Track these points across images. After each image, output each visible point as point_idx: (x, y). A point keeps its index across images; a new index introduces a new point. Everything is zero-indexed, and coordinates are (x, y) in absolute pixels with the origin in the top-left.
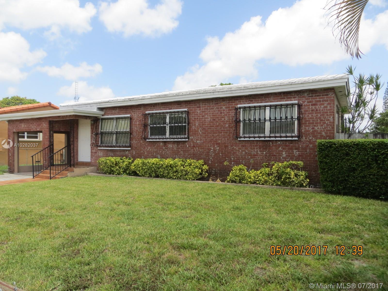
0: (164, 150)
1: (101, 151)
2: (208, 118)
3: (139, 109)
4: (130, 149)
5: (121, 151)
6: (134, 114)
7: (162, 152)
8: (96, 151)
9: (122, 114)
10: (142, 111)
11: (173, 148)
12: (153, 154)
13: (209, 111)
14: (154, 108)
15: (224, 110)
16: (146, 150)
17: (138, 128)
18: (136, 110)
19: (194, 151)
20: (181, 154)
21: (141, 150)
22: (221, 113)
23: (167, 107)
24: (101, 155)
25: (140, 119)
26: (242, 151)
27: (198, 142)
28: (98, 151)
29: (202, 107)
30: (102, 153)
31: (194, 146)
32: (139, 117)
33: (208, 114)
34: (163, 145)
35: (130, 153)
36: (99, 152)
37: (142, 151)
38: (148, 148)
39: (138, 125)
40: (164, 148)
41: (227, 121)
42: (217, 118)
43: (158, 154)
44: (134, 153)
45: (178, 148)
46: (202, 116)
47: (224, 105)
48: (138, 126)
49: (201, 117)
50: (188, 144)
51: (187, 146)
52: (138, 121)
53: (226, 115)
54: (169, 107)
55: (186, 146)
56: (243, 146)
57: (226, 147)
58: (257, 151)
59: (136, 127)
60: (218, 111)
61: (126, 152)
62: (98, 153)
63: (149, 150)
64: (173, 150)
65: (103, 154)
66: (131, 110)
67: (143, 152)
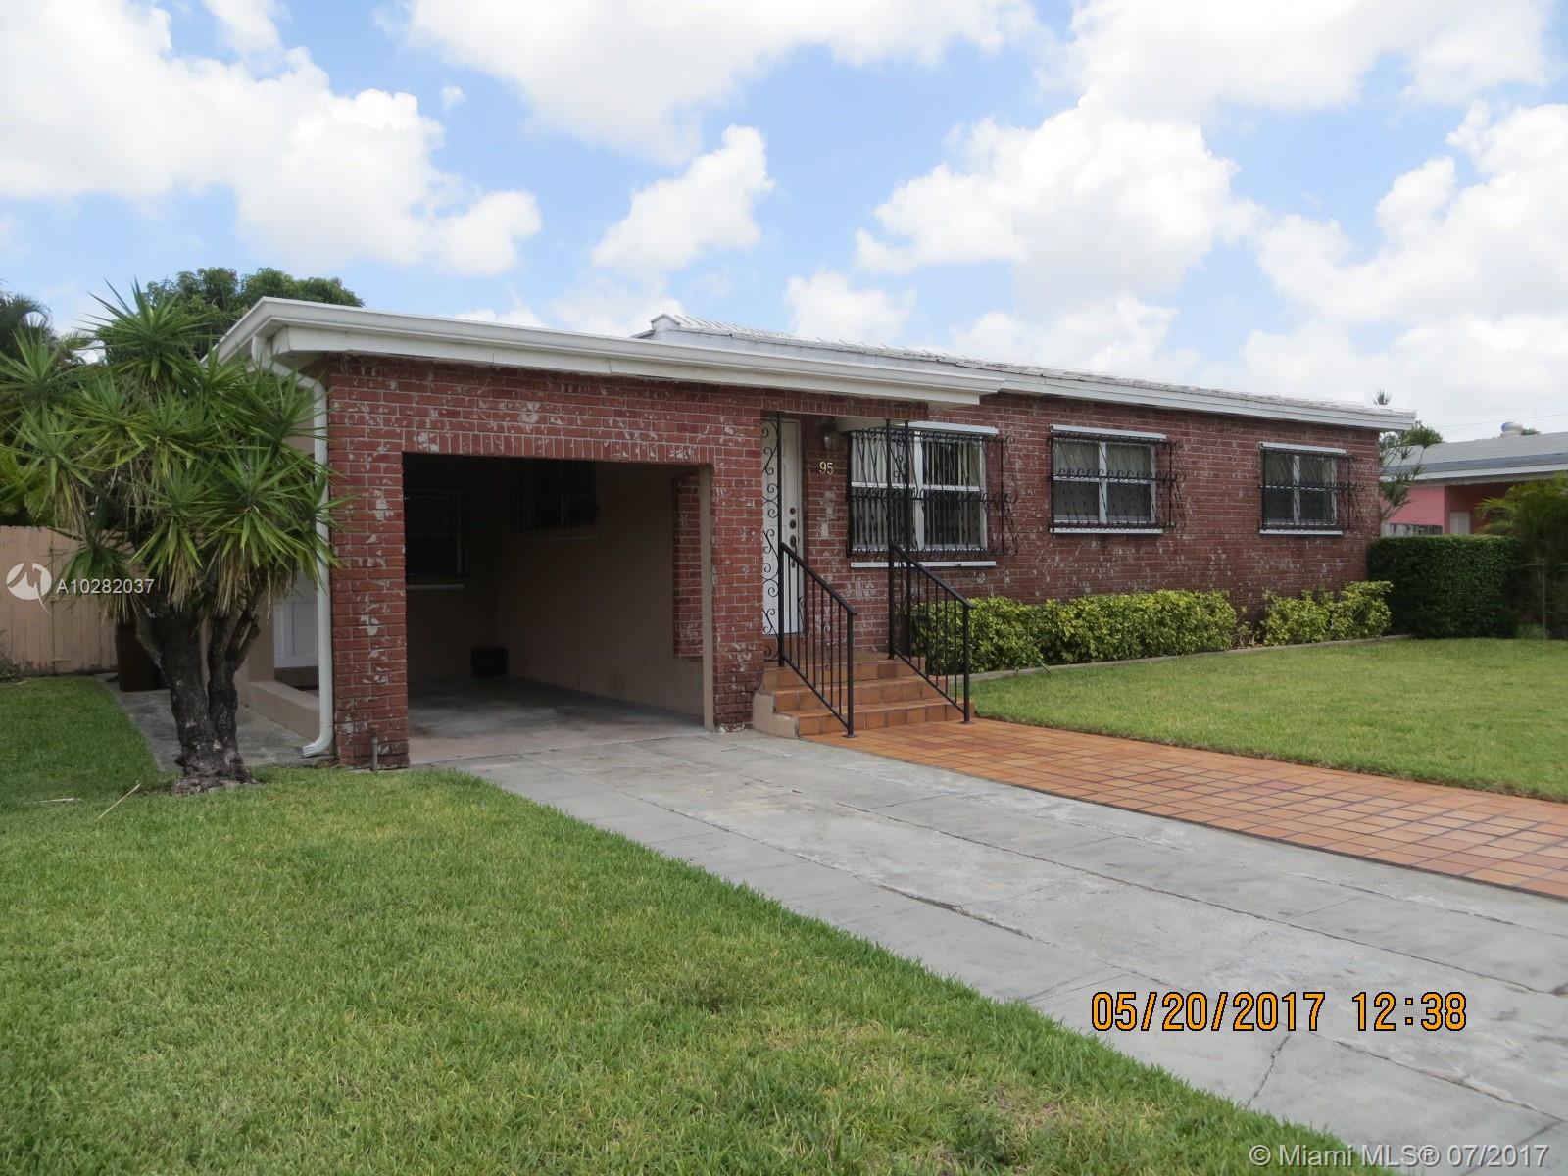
0: (1101, 566)
1: (866, 576)
2: (1203, 469)
3: (1026, 413)
4: (992, 563)
5: (956, 576)
6: (1007, 426)
7: (1097, 572)
8: (840, 578)
9: (957, 422)
10: (1034, 421)
11: (1124, 558)
12: (1071, 579)
13: (1207, 451)
14: (1073, 417)
15: (1235, 452)
16: (1049, 566)
17: (1020, 483)
18: (1014, 412)
19: (1176, 565)
20: (1145, 577)
21: (1031, 568)
22: (1230, 459)
23: (1109, 420)
24: (867, 594)
25: (1027, 449)
26: (1265, 563)
27: (1184, 537)
28: (848, 578)
29: (1194, 435)
30: (870, 585)
31: (1175, 552)
32: (1024, 442)
33: (1203, 457)
34: (1098, 547)
35: (992, 582)
36: (858, 583)
37: (1035, 572)
38: (1054, 560)
39: (1021, 471)
40: (1102, 558)
41: (1241, 483)
42: (1223, 471)
43: (1086, 579)
44: (1008, 580)
45: (1138, 559)
46: (1194, 462)
47: (1235, 438)
48: (1019, 476)
49: (1190, 465)
50: (1163, 545)
51: (1161, 550)
52: (1020, 457)
53: (1237, 465)
54: (1115, 421)
55: (1158, 553)
56: (1266, 550)
57: (1238, 552)
58: (1286, 563)
59: (1014, 479)
60: (1225, 452)
61: (977, 576)
62: (853, 586)
63: (1059, 564)
64: (1124, 565)
65: (874, 591)
66: (996, 411)
67: (1040, 573)
